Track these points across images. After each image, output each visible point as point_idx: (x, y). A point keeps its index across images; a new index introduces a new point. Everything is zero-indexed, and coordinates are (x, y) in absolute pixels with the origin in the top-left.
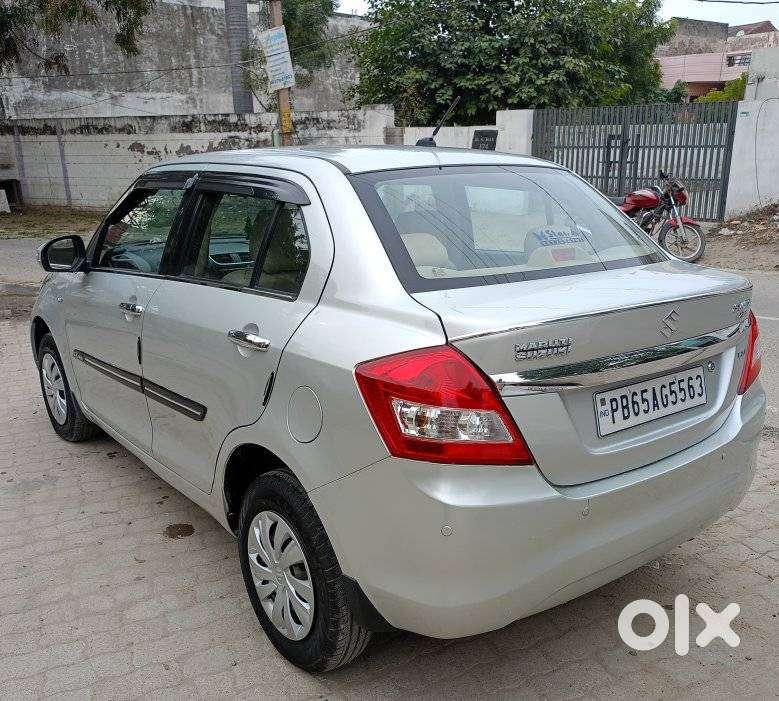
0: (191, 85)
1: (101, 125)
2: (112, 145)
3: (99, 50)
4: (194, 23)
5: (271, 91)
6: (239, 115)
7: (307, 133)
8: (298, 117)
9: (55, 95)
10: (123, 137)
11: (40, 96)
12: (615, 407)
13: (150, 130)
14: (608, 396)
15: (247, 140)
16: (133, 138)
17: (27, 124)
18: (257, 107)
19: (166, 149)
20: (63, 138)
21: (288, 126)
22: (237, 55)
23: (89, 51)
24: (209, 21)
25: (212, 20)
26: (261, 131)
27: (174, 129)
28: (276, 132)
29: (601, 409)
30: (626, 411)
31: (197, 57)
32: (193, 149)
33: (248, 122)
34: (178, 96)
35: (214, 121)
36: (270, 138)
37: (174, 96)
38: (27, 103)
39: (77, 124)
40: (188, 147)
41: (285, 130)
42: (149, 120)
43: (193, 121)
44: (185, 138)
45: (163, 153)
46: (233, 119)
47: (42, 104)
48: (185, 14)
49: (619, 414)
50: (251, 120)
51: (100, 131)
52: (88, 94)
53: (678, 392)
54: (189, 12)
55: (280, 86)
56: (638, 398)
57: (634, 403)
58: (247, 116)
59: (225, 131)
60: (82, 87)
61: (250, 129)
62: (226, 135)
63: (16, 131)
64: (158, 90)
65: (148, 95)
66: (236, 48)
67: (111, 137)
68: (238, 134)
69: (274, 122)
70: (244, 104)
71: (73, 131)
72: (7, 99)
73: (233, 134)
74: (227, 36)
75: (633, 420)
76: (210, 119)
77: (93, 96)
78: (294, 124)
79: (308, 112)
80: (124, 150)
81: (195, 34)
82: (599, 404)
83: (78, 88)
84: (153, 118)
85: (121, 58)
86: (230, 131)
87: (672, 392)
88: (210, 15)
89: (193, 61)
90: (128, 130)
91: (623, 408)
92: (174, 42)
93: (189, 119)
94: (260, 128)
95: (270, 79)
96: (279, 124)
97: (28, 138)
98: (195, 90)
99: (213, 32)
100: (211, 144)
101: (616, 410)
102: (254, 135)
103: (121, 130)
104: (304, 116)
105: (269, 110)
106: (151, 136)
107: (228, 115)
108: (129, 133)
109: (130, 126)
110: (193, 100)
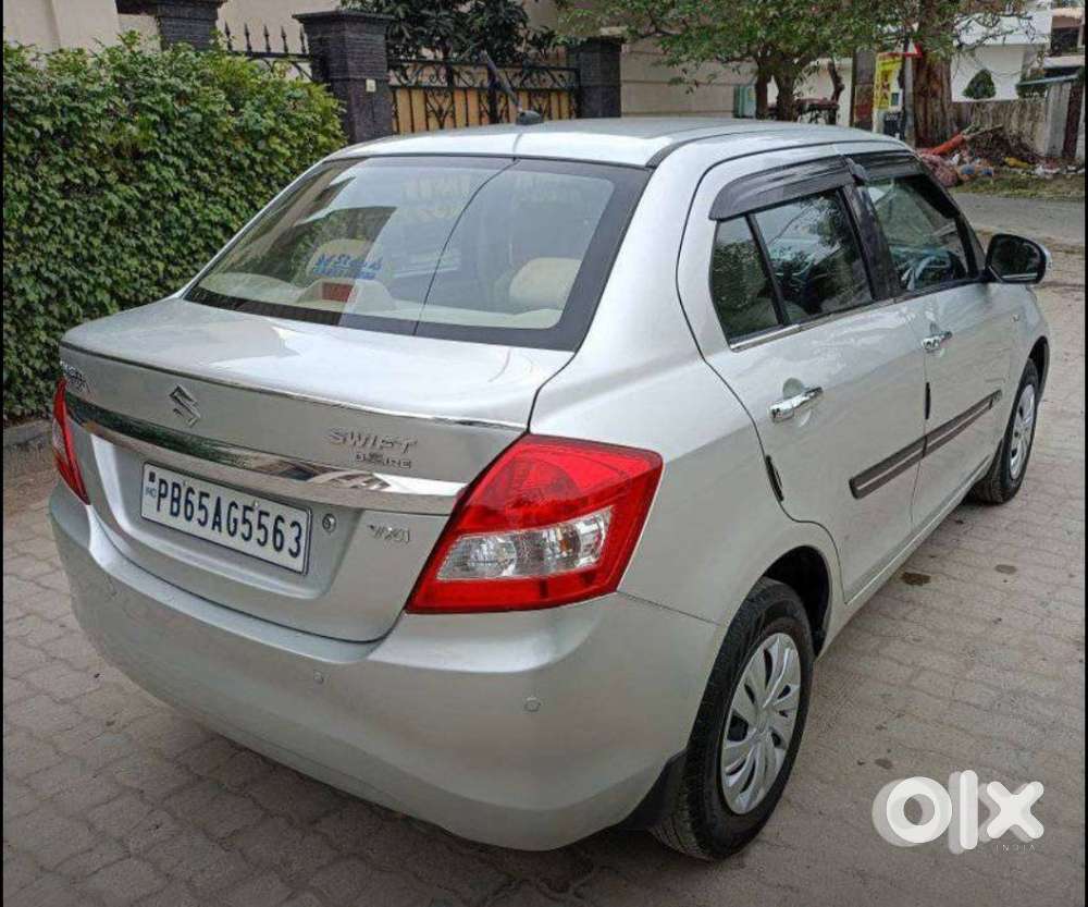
12: (163, 491)
14: (160, 474)
29: (147, 483)
30: (175, 505)
49: (166, 503)
53: (255, 526)
56: (194, 498)
57: (188, 502)
75: (180, 523)
82: (147, 476)
87: (245, 521)
91: (173, 499)
101: (164, 496)
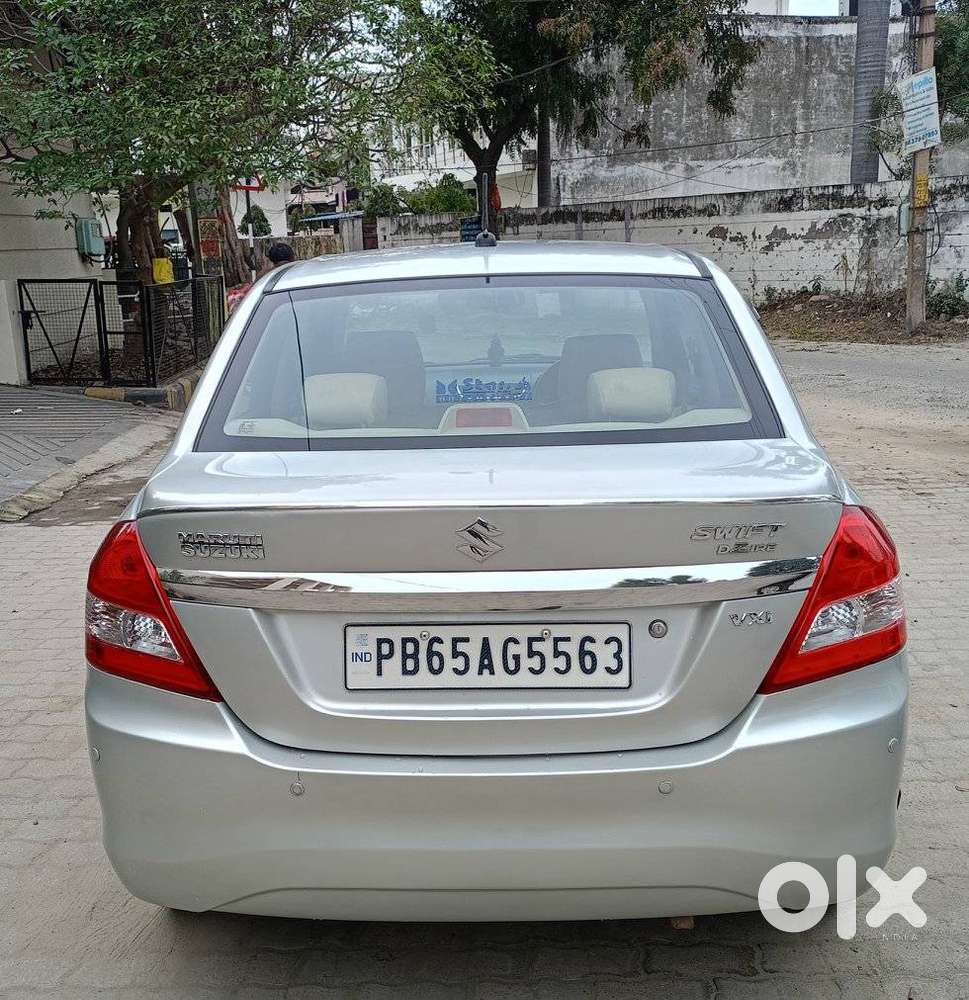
0: (793, 145)
1: (678, 205)
2: (689, 231)
3: (679, 110)
4: (808, 58)
5: (905, 153)
6: (856, 186)
7: (950, 207)
8: (941, 185)
9: (619, 170)
10: (704, 220)
11: (602, 173)
12: (386, 651)
13: (738, 210)
14: (377, 633)
15: (863, 218)
16: (715, 221)
17: (592, 209)
18: (883, 174)
19: (754, 234)
20: (632, 224)
21: (922, 197)
22: (864, 105)
23: (666, 111)
24: (829, 54)
25: (834, 54)
26: (885, 205)
27: (767, 208)
28: (905, 206)
29: (355, 649)
30: (410, 662)
31: (806, 106)
32: (790, 232)
33: (867, 195)
34: (773, 161)
35: (822, 195)
36: (896, 215)
37: (767, 161)
38: (587, 182)
39: (650, 206)
40: (784, 229)
41: (918, 203)
42: (737, 197)
43: (794, 196)
44: (782, 220)
45: (750, 238)
46: (848, 191)
47: (602, 183)
48: (798, 50)
49: (393, 663)
50: (872, 191)
51: (676, 214)
52: (658, 166)
53: (549, 656)
54: (803, 45)
55: (919, 146)
56: (443, 648)
57: (432, 654)
58: (867, 187)
59: (835, 207)
60: (652, 159)
61: (870, 203)
62: (834, 213)
63: (579, 218)
64: (746, 155)
65: (733, 163)
66: (864, 97)
67: (689, 221)
68: (850, 210)
69: (905, 193)
70: (865, 170)
71: (644, 216)
72: (565, 179)
73: (845, 211)
74: (853, 72)
75: (421, 680)
76: (816, 193)
77: (665, 168)
78: (933, 195)
79: (955, 177)
80: (701, 237)
81: (808, 75)
82: (352, 641)
83: (648, 159)
84: (743, 194)
85: (705, 116)
86: (841, 208)
87: (532, 654)
88: (833, 46)
89: (799, 112)
90: (710, 211)
91: (405, 656)
92: (777, 89)
93: (790, 194)
94: (883, 202)
95: (906, 138)
96: (911, 196)
97: (592, 225)
98: (797, 152)
99: (833, 69)
100: (814, 225)
101: (389, 656)
102: (874, 211)
103: (701, 212)
104: (948, 182)
105: (899, 177)
106: (736, 219)
107: (842, 186)
108: (710, 215)
109: (714, 206)
110: (793, 166)
